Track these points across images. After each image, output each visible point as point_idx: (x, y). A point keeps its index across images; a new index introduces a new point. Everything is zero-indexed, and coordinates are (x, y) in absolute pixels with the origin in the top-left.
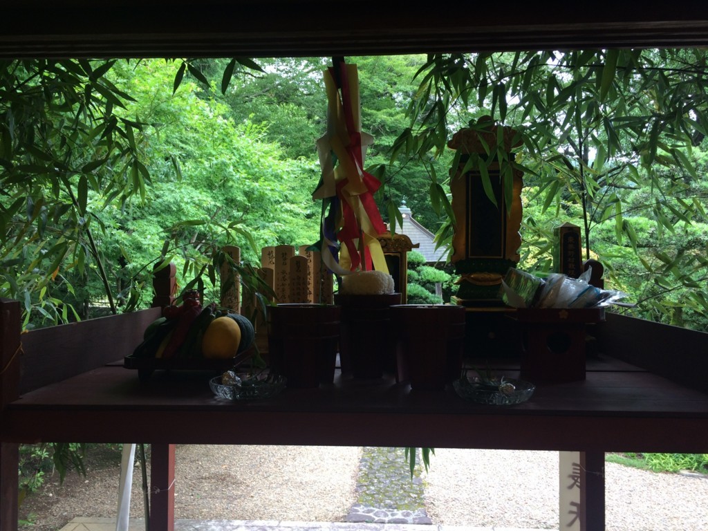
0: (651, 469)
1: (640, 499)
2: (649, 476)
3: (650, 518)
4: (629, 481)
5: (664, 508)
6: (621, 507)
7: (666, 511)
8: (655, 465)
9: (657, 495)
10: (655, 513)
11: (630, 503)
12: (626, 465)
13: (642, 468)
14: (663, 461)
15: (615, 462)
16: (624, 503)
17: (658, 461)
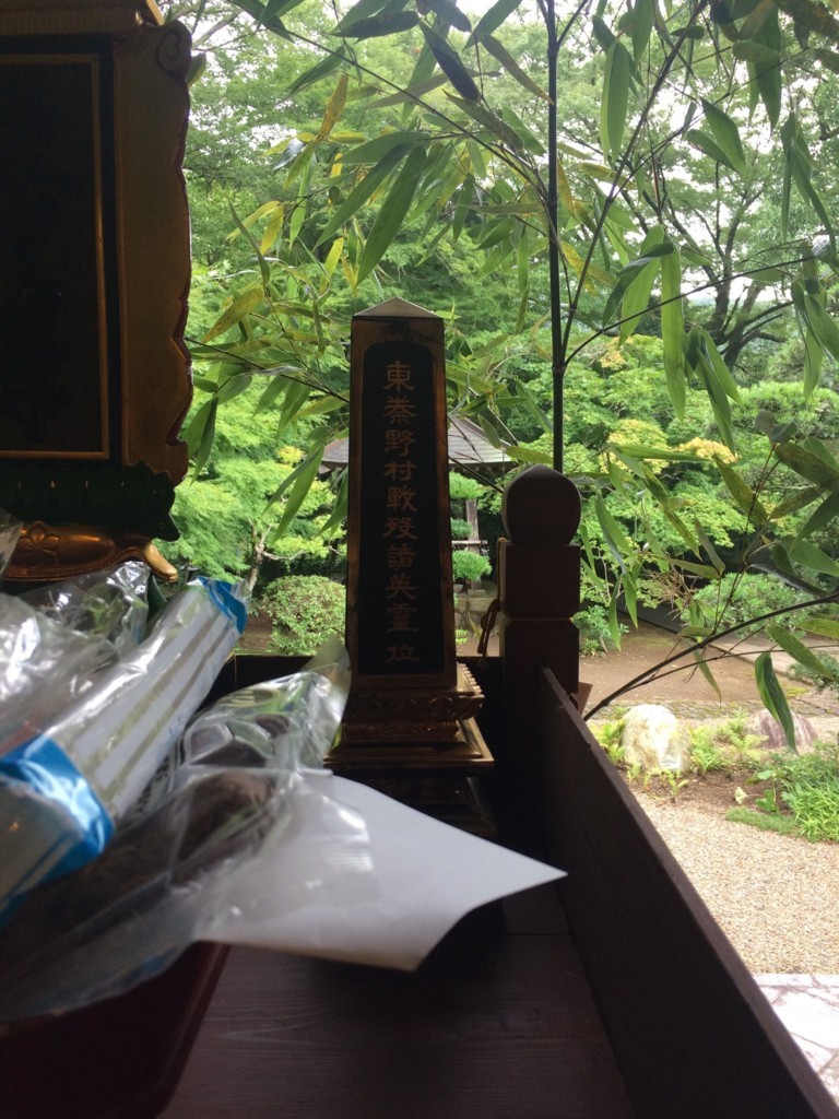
0: (805, 835)
1: (781, 899)
2: (799, 849)
3: (797, 939)
4: (764, 860)
5: (823, 919)
6: (746, 917)
7: (826, 925)
8: (812, 828)
9: (812, 891)
10: (806, 928)
11: (763, 909)
12: (762, 829)
13: (788, 834)
14: (825, 821)
15: (742, 821)
16: (752, 908)
17: (816, 821)
